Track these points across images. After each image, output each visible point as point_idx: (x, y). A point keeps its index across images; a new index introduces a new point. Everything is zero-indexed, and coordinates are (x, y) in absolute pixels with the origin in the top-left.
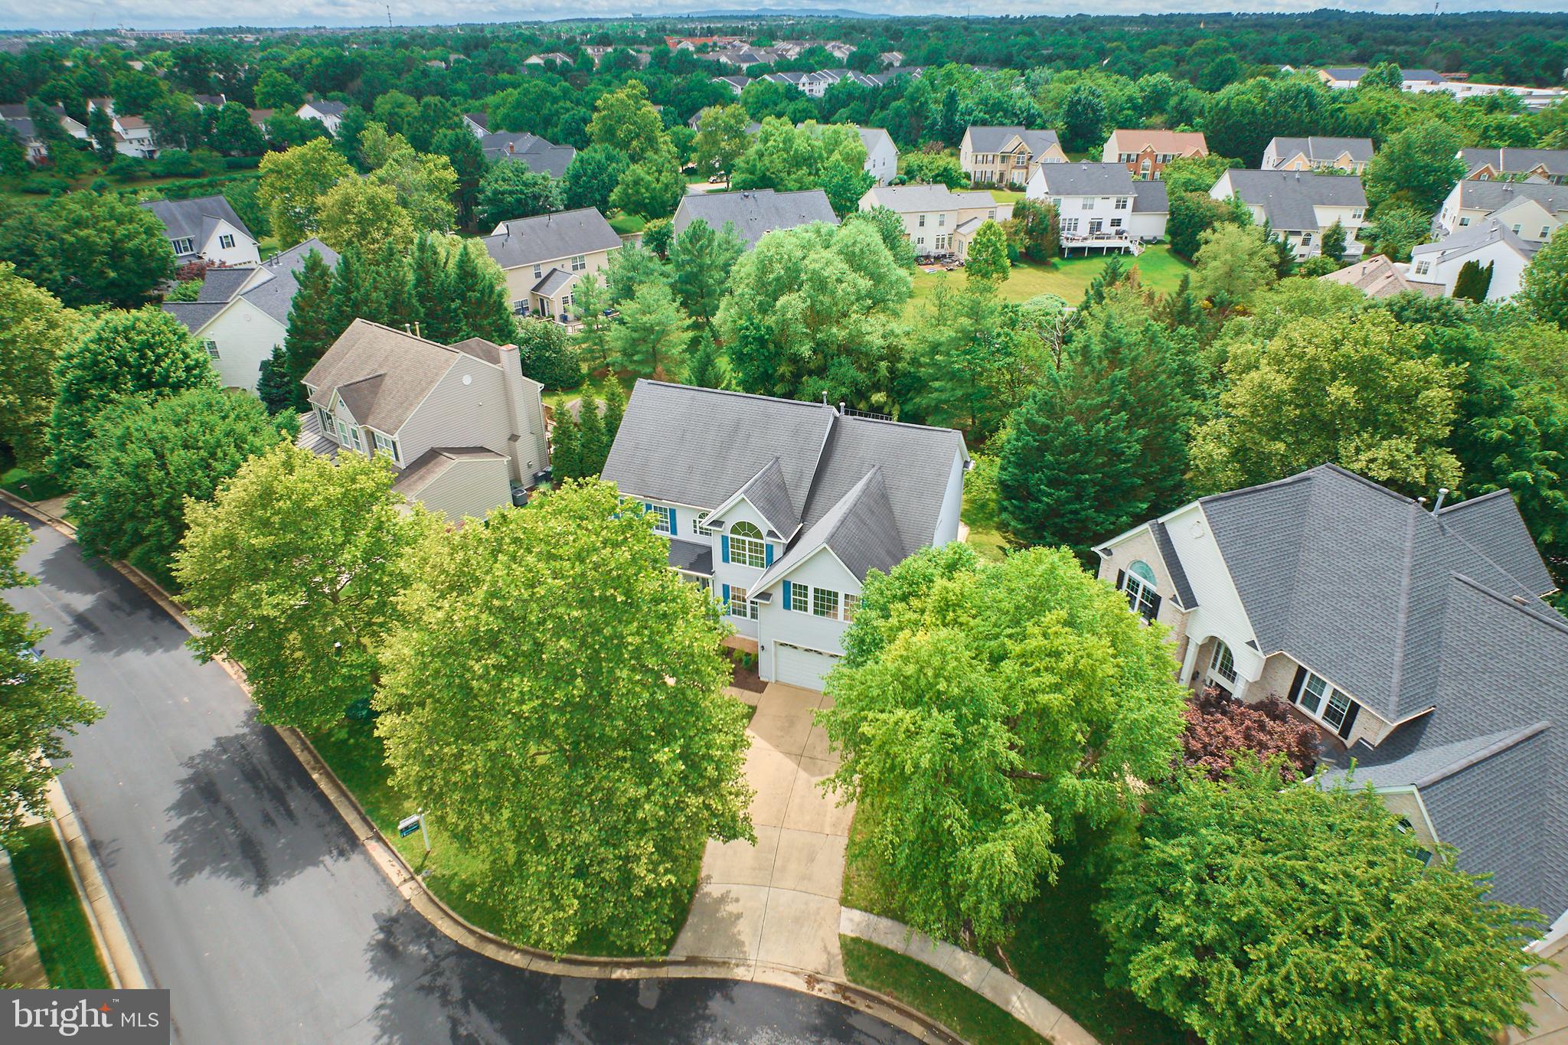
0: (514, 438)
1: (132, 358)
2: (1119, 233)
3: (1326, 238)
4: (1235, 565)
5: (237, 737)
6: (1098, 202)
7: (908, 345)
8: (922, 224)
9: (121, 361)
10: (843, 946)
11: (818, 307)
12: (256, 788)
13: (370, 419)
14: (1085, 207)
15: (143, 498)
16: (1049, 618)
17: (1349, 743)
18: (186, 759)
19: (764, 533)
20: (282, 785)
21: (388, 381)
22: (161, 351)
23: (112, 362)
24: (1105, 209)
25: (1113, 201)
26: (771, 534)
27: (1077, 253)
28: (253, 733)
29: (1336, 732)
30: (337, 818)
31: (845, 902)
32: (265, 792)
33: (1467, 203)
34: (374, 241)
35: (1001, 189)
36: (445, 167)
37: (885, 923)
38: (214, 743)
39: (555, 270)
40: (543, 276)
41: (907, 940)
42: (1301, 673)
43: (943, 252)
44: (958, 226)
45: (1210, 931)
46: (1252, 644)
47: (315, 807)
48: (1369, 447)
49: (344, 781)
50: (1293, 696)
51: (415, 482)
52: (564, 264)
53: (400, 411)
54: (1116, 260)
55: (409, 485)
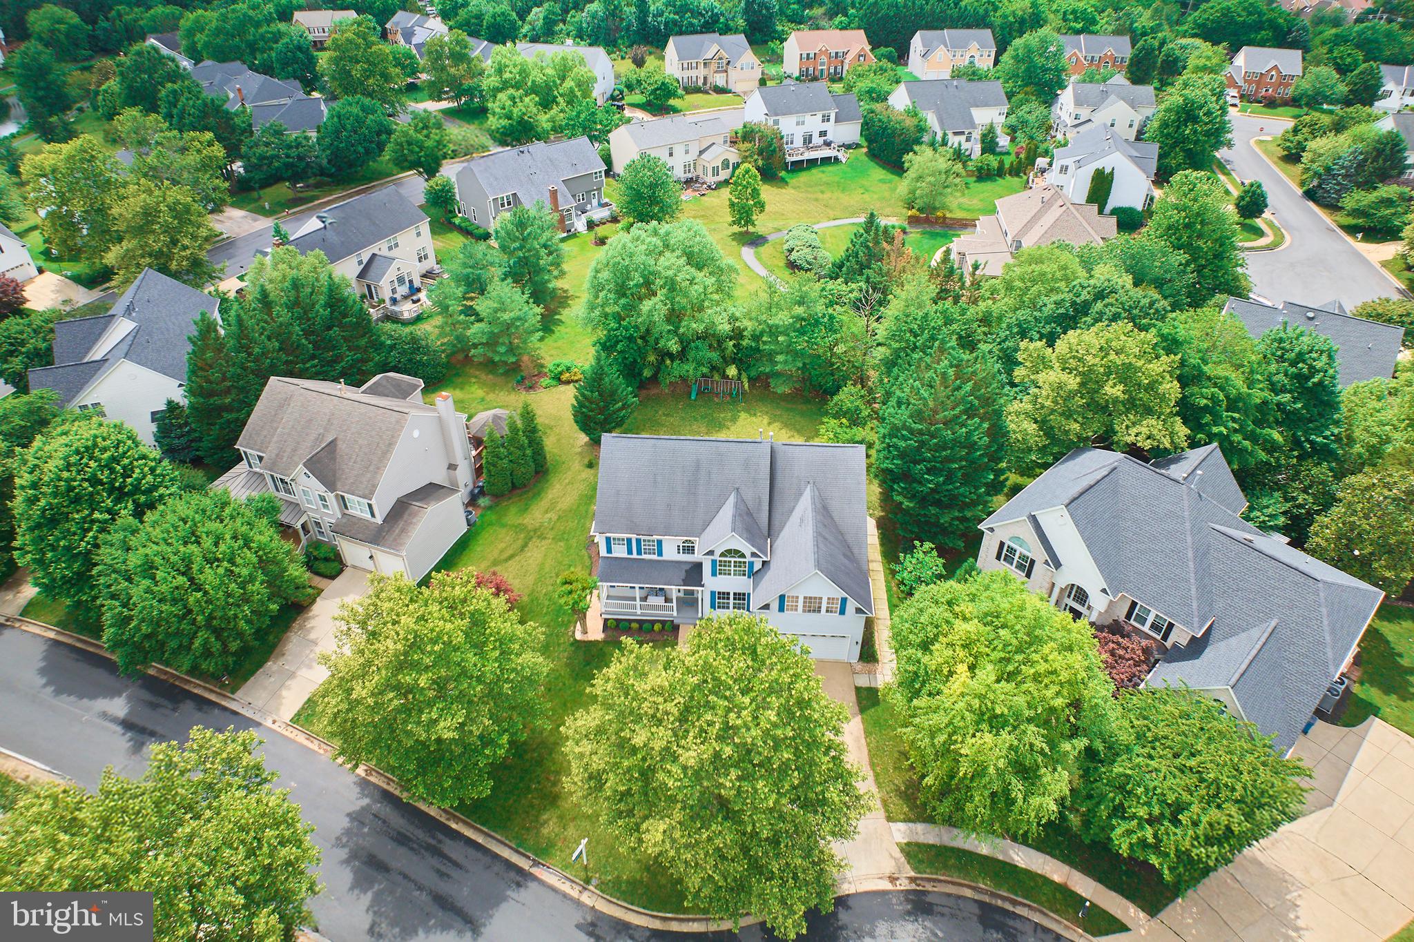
0: (452, 467)
1: (104, 476)
2: (828, 144)
3: (984, 136)
4: (1090, 543)
5: (363, 809)
6: (808, 118)
7: (748, 325)
8: (671, 155)
9: (94, 481)
10: (902, 850)
11: (676, 307)
12: (412, 849)
13: (339, 485)
14: (798, 124)
15: (184, 617)
16: (1046, 649)
17: (1168, 644)
18: (333, 841)
19: (748, 554)
20: (433, 842)
21: (341, 446)
22: (126, 461)
23: (86, 484)
24: (813, 123)
25: (819, 116)
26: (754, 555)
27: (798, 166)
28: (375, 801)
29: (1159, 638)
30: (496, 856)
31: (890, 819)
32: (422, 851)
33: (1078, 102)
34: (185, 248)
35: (706, 92)
36: (210, 144)
37: (920, 827)
38: (347, 819)
39: (374, 255)
40: (365, 262)
41: (939, 836)
42: (1134, 604)
43: (690, 175)
44: (701, 152)
45: (1156, 811)
46: (1104, 591)
47: (471, 852)
48: (1134, 424)
49: (482, 824)
50: (1129, 616)
51: (399, 535)
52: (381, 248)
53: (369, 475)
54: (830, 169)
55: (395, 540)
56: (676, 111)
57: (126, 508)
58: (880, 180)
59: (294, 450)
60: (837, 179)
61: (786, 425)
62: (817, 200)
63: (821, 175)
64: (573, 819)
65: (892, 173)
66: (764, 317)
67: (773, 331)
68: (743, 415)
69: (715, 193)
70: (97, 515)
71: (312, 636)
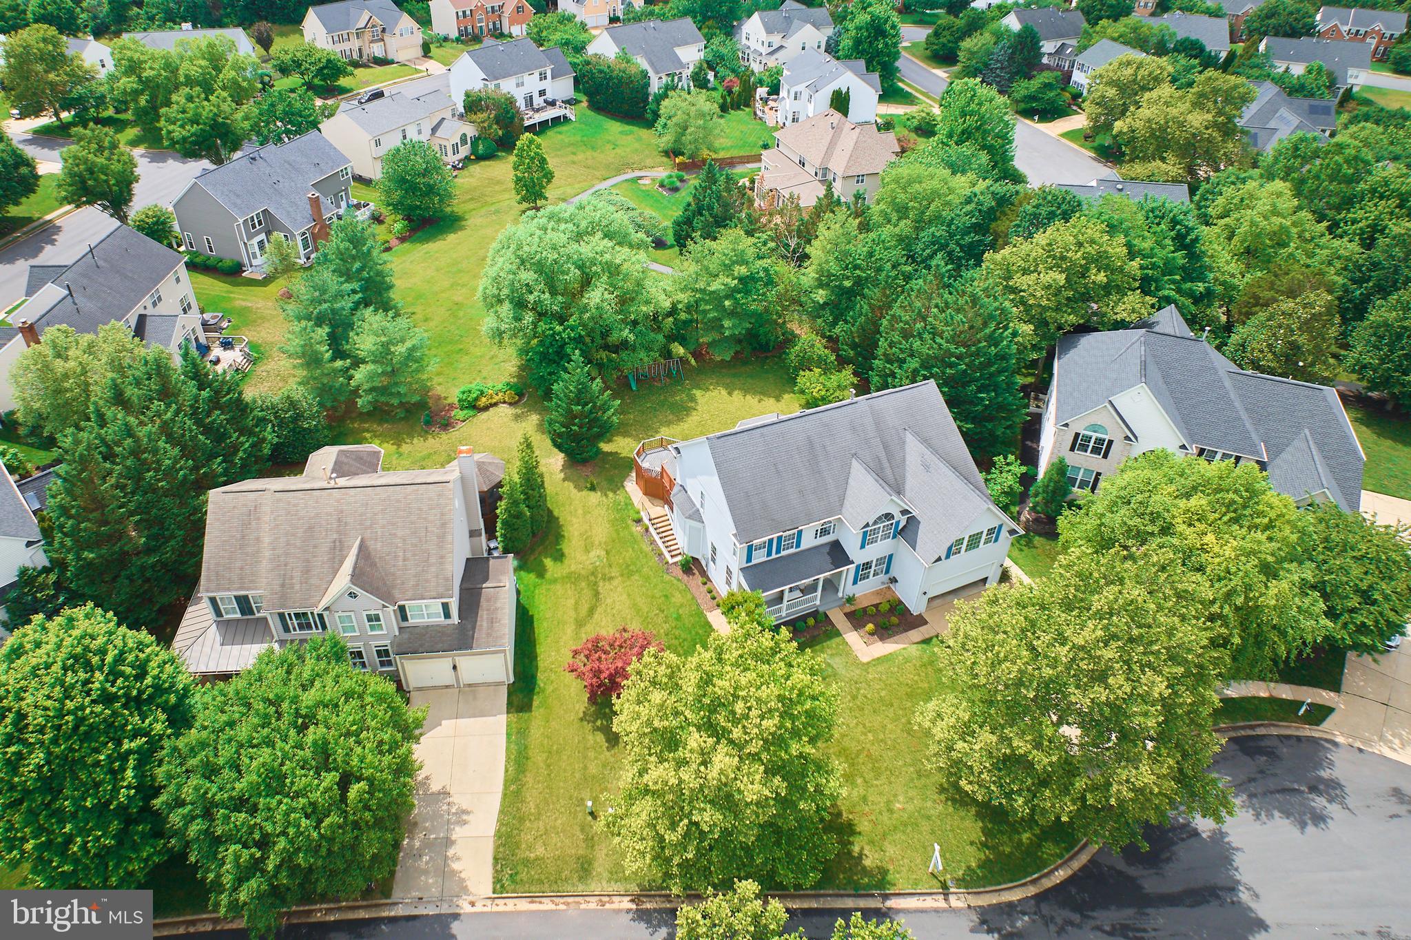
0: (475, 534)
2: (552, 103)
6: (526, 78)
8: (405, 138)
13: (397, 594)
14: (518, 85)
19: (897, 514)
24: (532, 83)
25: (536, 75)
26: (904, 513)
27: (539, 129)
30: (843, 912)
33: (769, 30)
35: (366, 66)
39: (140, 316)
40: (133, 328)
42: (1202, 452)
44: (434, 130)
46: (1183, 447)
47: (817, 920)
51: (491, 627)
52: (143, 305)
53: (433, 569)
54: (564, 128)
55: (488, 635)
56: (344, 90)
57: (156, 720)
58: (621, 133)
59: (307, 571)
60: (578, 138)
61: (746, 391)
62: (574, 163)
63: (560, 137)
64: (884, 837)
65: (628, 124)
66: (701, 285)
67: (716, 298)
68: (698, 393)
69: (465, 172)
70: (126, 745)
71: (435, 787)
